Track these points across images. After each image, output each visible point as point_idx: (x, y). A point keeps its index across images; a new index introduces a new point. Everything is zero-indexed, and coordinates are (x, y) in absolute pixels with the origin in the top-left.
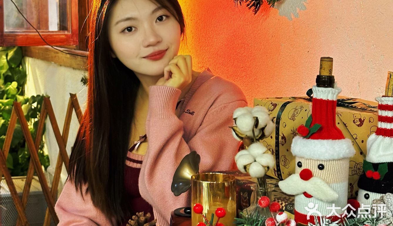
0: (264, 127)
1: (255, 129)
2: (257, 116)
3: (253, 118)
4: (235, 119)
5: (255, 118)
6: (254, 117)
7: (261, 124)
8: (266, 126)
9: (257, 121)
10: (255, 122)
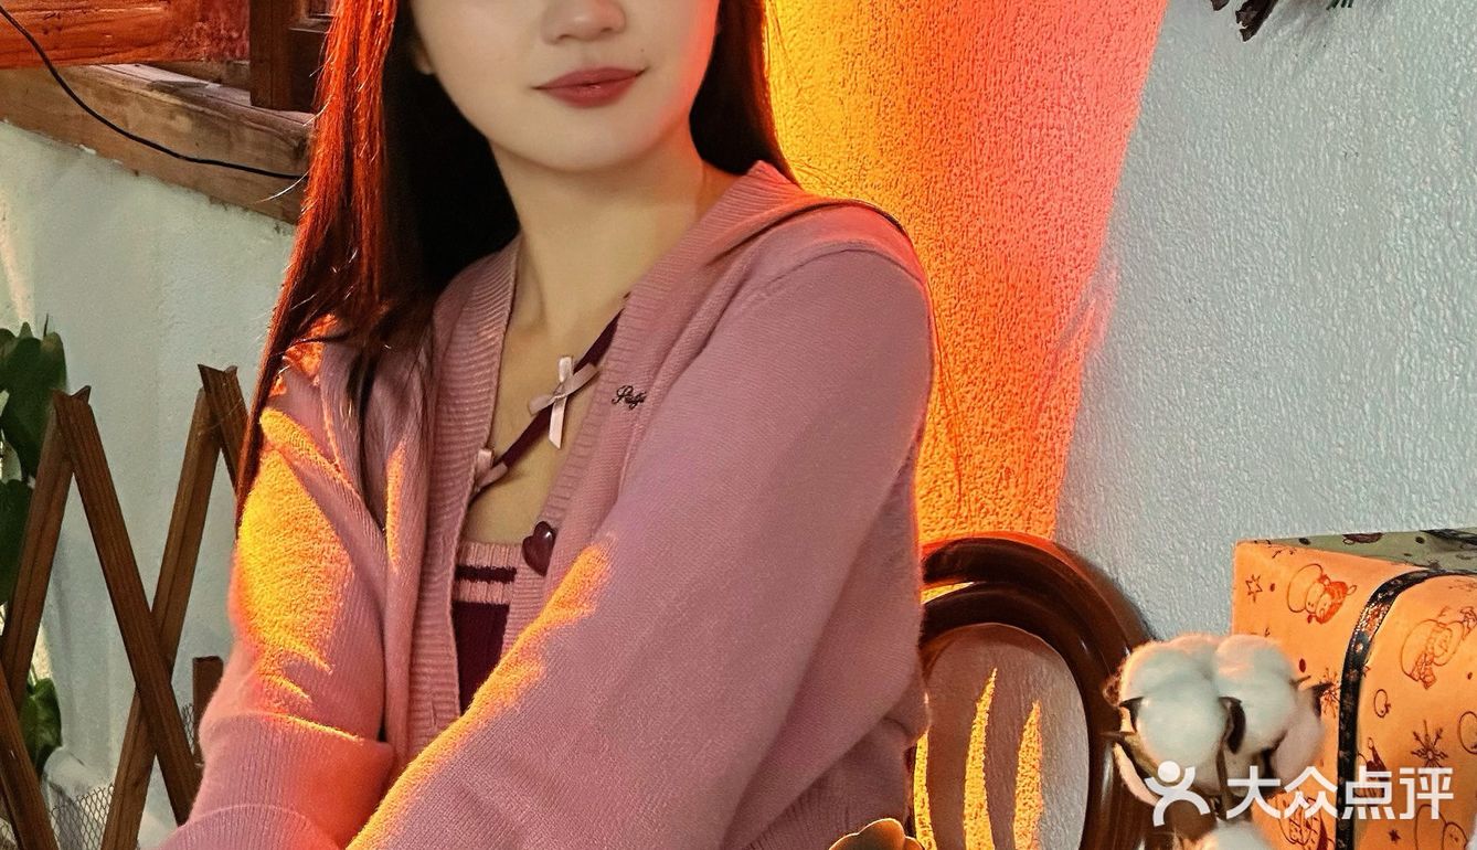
0: (1271, 746)
1: (1228, 755)
2: (1236, 695)
3: (1218, 705)
4: (1132, 705)
5: (1229, 705)
6: (1222, 700)
7: (1258, 732)
8: (1278, 742)
9: (1235, 717)
10: (1228, 727)
